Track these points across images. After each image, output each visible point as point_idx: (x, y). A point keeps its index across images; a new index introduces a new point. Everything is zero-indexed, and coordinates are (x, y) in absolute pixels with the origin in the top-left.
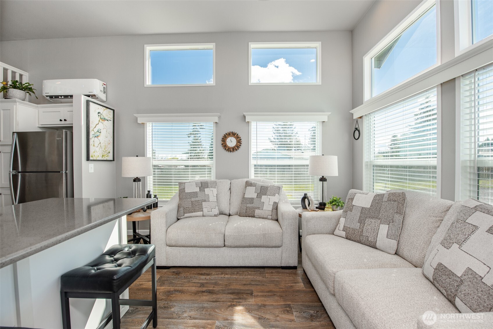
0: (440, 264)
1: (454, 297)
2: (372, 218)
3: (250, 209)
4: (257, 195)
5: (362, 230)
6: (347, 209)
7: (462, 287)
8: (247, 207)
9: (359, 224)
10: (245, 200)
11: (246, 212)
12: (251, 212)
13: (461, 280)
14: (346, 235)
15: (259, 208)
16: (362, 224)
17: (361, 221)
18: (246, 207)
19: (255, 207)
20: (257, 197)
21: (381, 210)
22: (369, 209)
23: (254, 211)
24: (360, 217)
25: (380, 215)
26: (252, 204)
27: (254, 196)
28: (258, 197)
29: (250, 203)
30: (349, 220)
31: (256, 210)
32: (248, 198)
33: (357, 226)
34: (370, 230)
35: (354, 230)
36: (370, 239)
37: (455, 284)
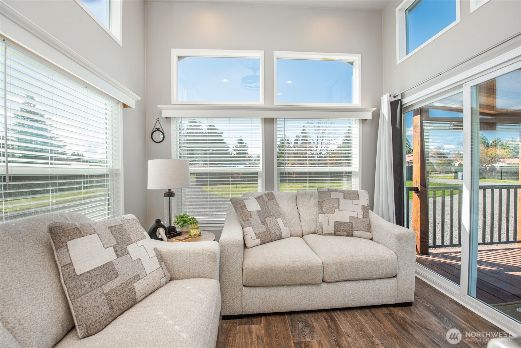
0: (336, 222)
1: (352, 232)
2: (269, 217)
3: (119, 293)
4: (116, 251)
5: (269, 229)
6: (247, 217)
7: (354, 225)
8: (106, 295)
9: (264, 226)
10: (85, 282)
11: (112, 308)
12: (125, 297)
13: (351, 223)
14: (261, 241)
15: (137, 278)
16: (266, 225)
17: (264, 223)
18: (104, 297)
19: (129, 281)
20: (118, 256)
21: (270, 208)
22: (262, 210)
23: (133, 290)
24: (261, 220)
25: (272, 212)
26: (118, 279)
27: (109, 255)
28: (120, 254)
29: (111, 279)
30: (255, 226)
31: (135, 285)
32: (94, 270)
33: (263, 229)
34: (273, 227)
35: (264, 233)
36: (277, 234)
37: (350, 226)
